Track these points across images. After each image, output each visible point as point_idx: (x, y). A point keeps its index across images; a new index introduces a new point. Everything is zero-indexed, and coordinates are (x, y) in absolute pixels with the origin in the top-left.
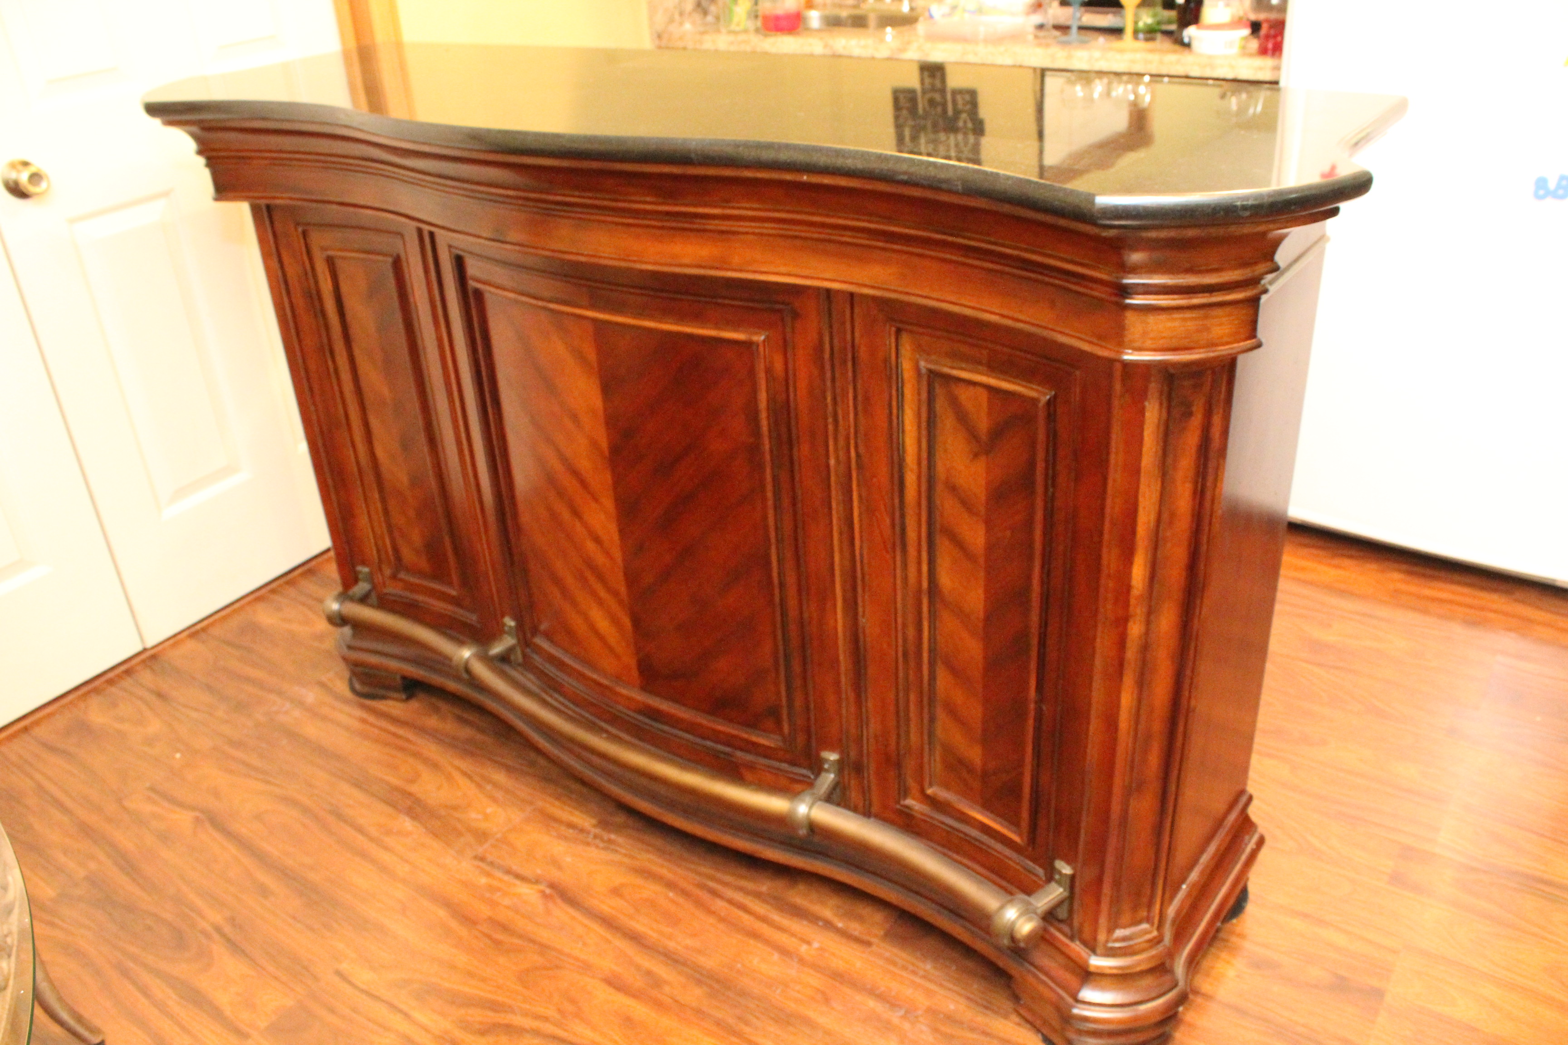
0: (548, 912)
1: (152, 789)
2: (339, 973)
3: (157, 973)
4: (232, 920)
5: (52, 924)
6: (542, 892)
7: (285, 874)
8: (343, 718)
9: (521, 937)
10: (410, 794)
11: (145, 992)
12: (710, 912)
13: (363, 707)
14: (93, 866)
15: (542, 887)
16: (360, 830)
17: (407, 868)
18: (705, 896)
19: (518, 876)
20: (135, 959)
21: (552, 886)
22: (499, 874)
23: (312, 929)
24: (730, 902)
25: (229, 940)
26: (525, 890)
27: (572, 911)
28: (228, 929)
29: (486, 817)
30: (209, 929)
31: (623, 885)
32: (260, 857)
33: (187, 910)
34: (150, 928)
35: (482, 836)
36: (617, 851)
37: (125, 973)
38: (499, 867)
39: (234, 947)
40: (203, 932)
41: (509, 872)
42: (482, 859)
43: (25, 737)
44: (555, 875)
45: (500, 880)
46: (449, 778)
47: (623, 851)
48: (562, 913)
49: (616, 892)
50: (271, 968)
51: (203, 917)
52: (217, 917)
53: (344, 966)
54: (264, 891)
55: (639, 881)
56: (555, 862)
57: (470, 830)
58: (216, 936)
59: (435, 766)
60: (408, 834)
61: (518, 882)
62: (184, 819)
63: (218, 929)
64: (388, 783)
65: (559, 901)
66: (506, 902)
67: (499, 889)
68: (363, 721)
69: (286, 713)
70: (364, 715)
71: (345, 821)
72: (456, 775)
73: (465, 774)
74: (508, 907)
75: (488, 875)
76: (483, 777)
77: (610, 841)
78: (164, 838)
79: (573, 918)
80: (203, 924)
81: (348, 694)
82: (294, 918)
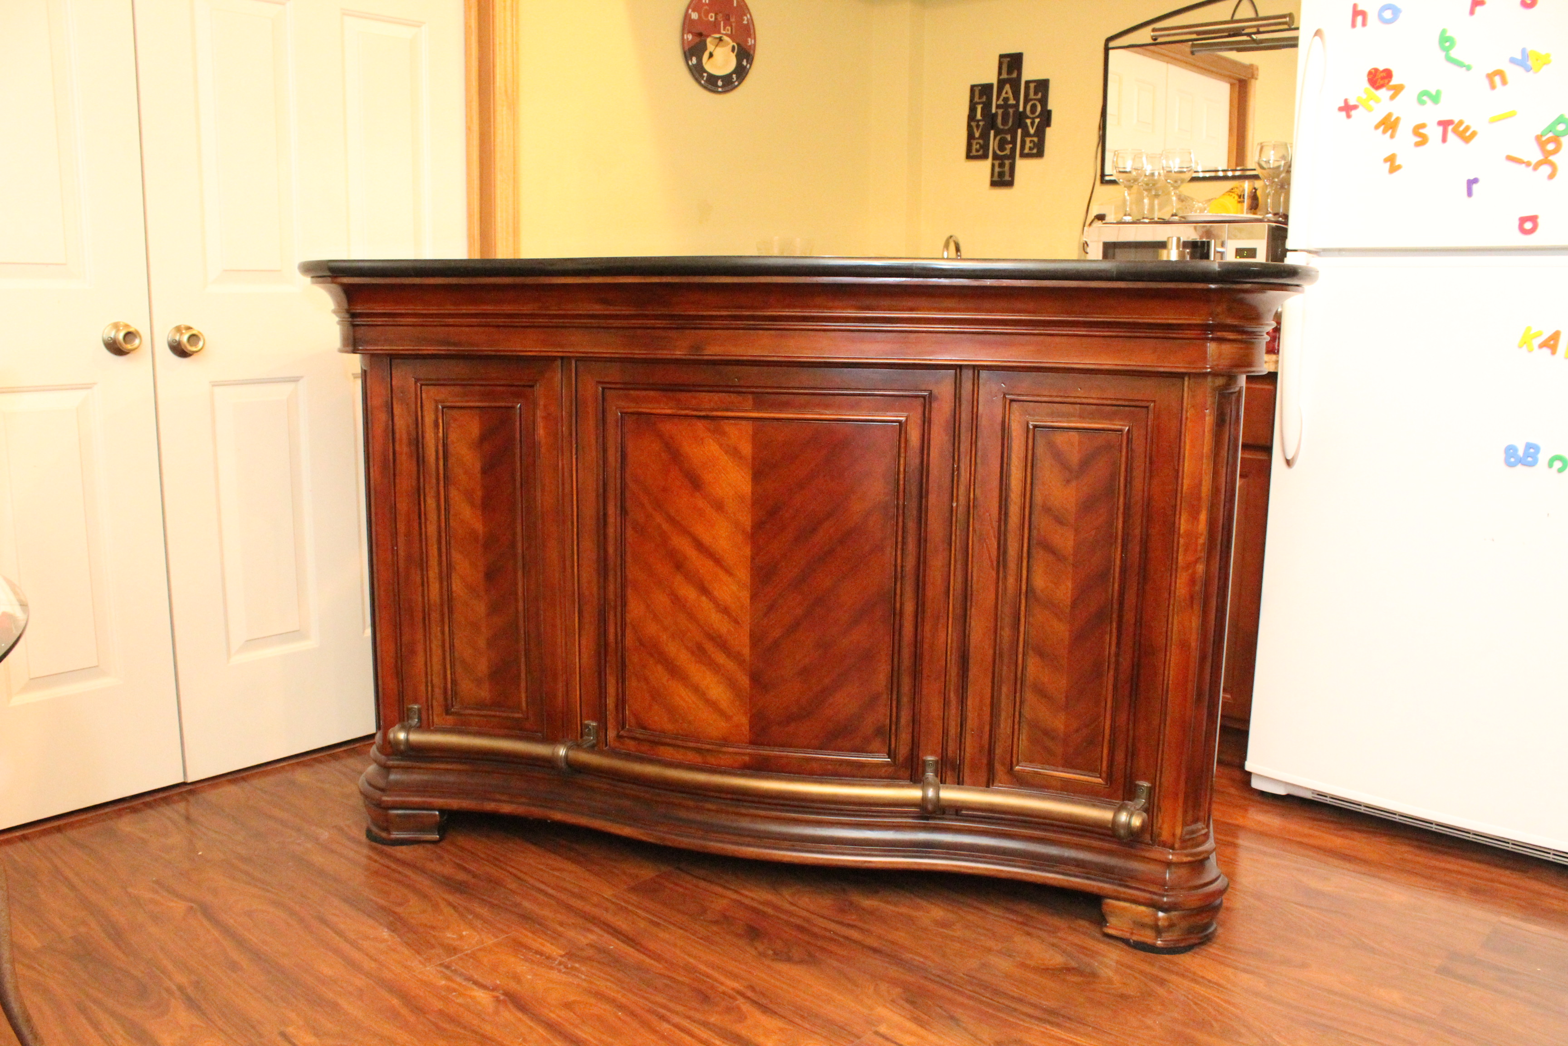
0: (497, 1012)
1: (157, 882)
2: (283, 1035)
3: (113, 1014)
4: (197, 984)
5: (29, 967)
6: (497, 997)
7: (257, 956)
8: (351, 854)
9: (465, 1028)
10: (395, 913)
11: (96, 1026)
12: (654, 1031)
13: (374, 849)
14: (82, 929)
15: (496, 994)
16: (340, 933)
17: (373, 965)
18: (654, 1020)
19: (476, 983)
20: (95, 1001)
21: (506, 994)
22: (459, 979)
23: (269, 1000)
24: (676, 1026)
25: (189, 998)
26: (481, 995)
27: (520, 1015)
28: (190, 991)
29: (461, 937)
30: (174, 988)
31: (574, 1002)
32: (241, 943)
33: (158, 972)
34: (118, 980)
35: (452, 950)
36: (577, 976)
37: (83, 1011)
38: (461, 974)
39: (192, 1004)
40: (168, 990)
41: (469, 979)
42: (448, 967)
43: (58, 836)
44: (513, 986)
45: (460, 984)
46: (436, 907)
47: (583, 977)
48: (509, 1015)
49: (568, 1006)
50: (220, 1023)
51: (171, 979)
52: (182, 979)
53: (290, 1030)
54: (234, 966)
55: (593, 1001)
56: (517, 978)
57: (442, 945)
58: (178, 993)
59: (425, 896)
60: (384, 941)
61: (475, 987)
62: (179, 907)
63: (181, 988)
64: (377, 903)
65: (511, 1006)
66: (460, 1000)
67: (455, 990)
68: (370, 858)
69: (299, 844)
70: (371, 854)
71: (328, 926)
72: (443, 905)
73: (450, 904)
74: (460, 1005)
75: (448, 979)
76: (466, 908)
77: (573, 968)
78: (155, 918)
79: (520, 1020)
80: (168, 983)
81: (364, 838)
82: (255, 989)
